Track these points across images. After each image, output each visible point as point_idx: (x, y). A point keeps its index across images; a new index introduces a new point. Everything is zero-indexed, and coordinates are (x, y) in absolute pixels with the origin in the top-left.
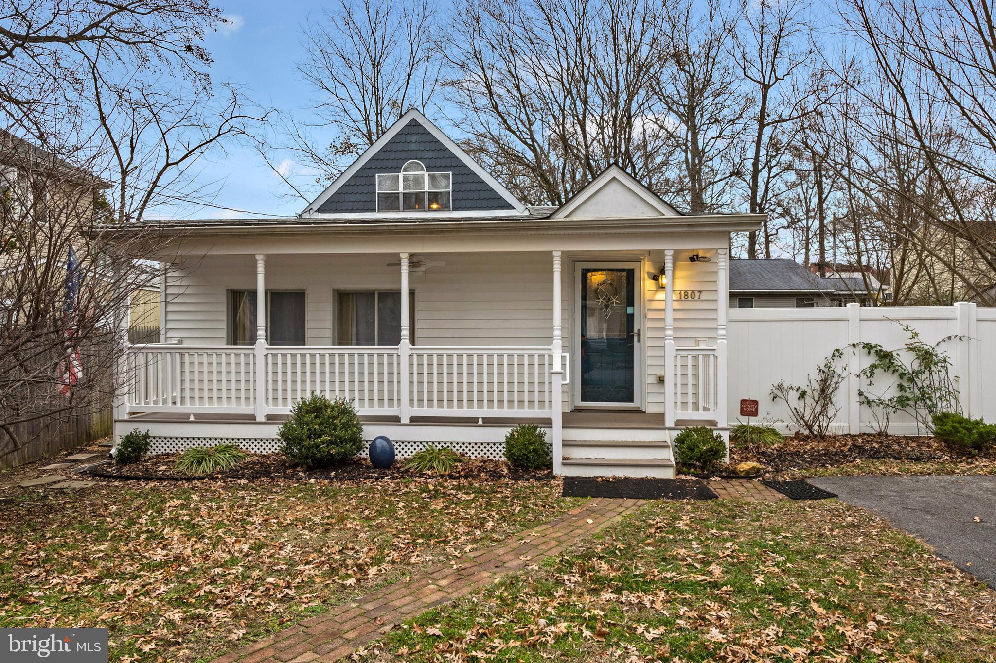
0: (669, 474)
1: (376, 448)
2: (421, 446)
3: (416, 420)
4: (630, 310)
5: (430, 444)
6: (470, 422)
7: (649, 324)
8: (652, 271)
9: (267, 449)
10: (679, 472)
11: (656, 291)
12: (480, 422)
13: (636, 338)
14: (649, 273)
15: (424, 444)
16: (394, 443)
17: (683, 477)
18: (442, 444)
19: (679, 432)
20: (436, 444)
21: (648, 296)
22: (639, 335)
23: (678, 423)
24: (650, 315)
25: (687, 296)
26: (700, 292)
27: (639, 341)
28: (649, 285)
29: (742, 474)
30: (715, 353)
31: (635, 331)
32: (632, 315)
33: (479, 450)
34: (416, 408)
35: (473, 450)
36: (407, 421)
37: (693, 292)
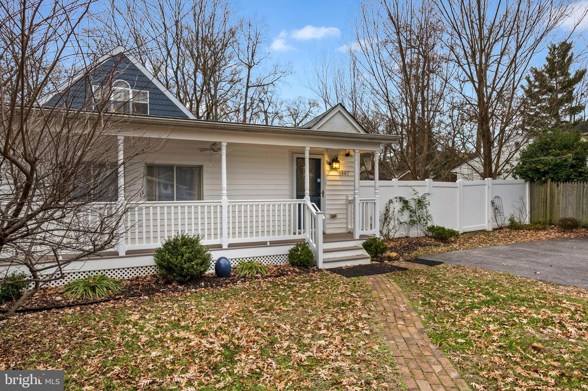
0: (368, 262)
1: (220, 264)
2: (235, 262)
3: (232, 246)
4: (319, 180)
5: (241, 259)
6: (263, 244)
7: (327, 188)
8: (328, 160)
9: (128, 275)
10: (372, 261)
11: (330, 171)
12: (268, 244)
13: (321, 195)
14: (327, 161)
15: (237, 260)
16: (230, 260)
17: (374, 262)
18: (248, 259)
19: (365, 241)
20: (245, 259)
21: (327, 173)
22: (323, 193)
23: (362, 237)
24: (328, 183)
25: (344, 174)
26: (348, 172)
27: (323, 197)
28: (327, 167)
29: (394, 258)
30: (375, 201)
31: (322, 191)
32: (320, 183)
33: (269, 260)
34: (231, 238)
35: (265, 261)
36: (227, 247)
37: (345, 172)
